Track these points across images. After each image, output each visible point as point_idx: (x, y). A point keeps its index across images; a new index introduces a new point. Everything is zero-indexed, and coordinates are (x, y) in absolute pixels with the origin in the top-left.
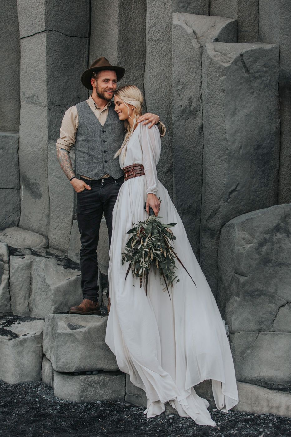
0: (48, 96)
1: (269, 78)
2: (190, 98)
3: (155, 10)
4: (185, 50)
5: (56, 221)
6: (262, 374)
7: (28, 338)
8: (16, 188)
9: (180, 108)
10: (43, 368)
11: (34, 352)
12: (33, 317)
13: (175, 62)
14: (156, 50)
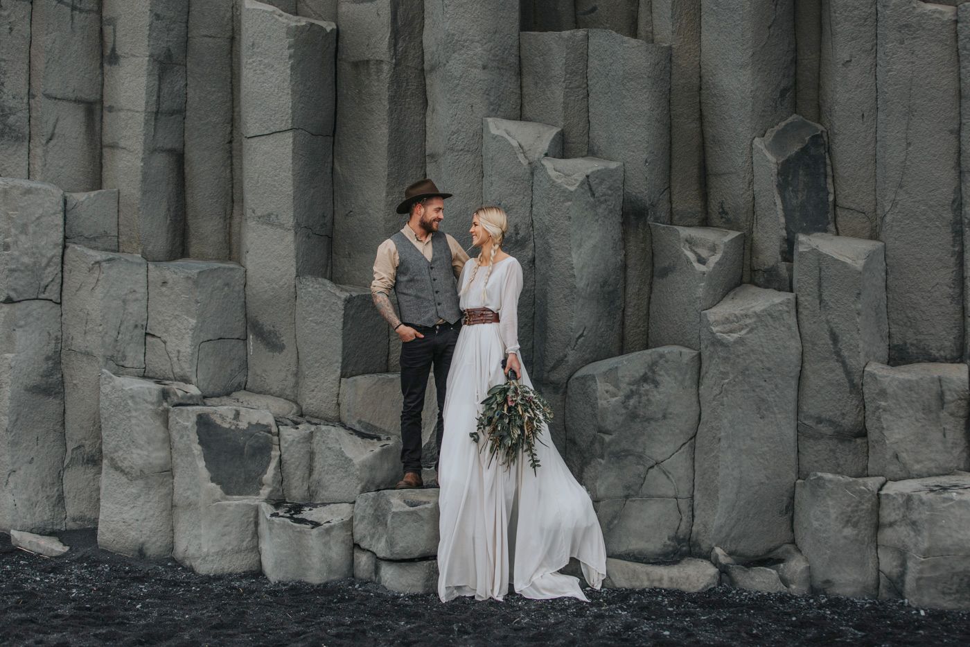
0: (294, 216)
1: (614, 202)
2: (515, 224)
3: (459, 113)
4: (510, 167)
5: (314, 380)
6: (631, 547)
7: (335, 525)
8: (242, 338)
10: (356, 561)
11: (343, 542)
12: (319, 502)
13: (495, 181)
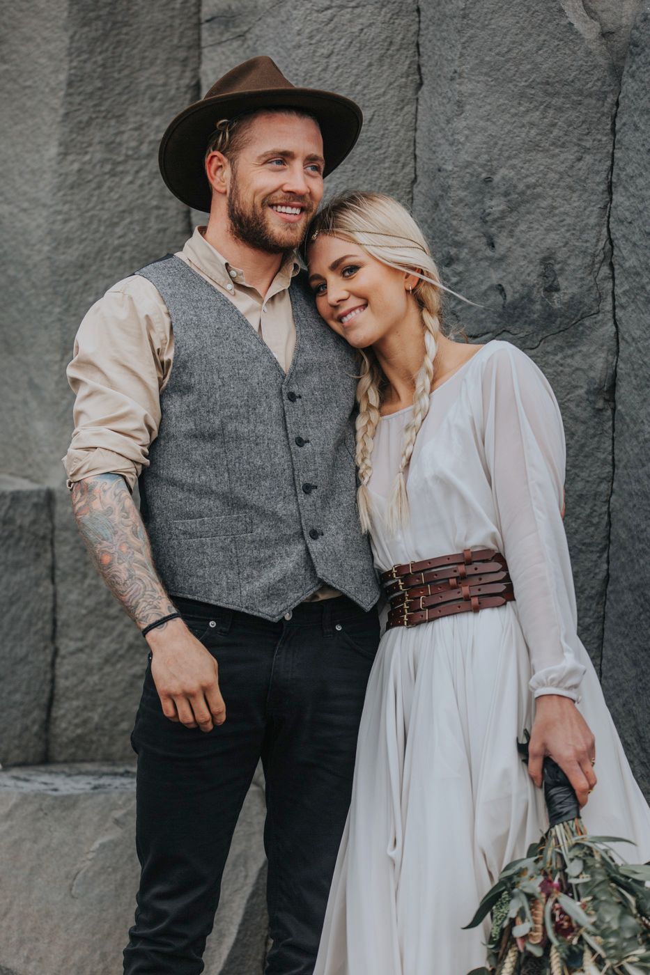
2: (546, 254)
4: (530, 46)
9: (496, 298)
13: (472, 95)
14: (335, 35)
